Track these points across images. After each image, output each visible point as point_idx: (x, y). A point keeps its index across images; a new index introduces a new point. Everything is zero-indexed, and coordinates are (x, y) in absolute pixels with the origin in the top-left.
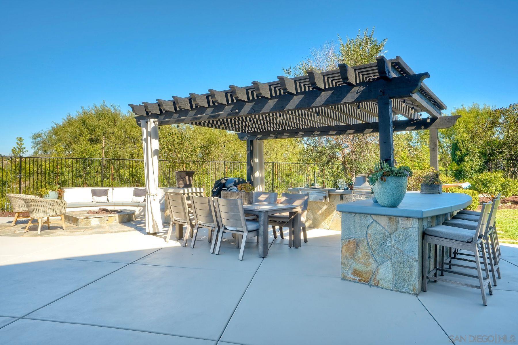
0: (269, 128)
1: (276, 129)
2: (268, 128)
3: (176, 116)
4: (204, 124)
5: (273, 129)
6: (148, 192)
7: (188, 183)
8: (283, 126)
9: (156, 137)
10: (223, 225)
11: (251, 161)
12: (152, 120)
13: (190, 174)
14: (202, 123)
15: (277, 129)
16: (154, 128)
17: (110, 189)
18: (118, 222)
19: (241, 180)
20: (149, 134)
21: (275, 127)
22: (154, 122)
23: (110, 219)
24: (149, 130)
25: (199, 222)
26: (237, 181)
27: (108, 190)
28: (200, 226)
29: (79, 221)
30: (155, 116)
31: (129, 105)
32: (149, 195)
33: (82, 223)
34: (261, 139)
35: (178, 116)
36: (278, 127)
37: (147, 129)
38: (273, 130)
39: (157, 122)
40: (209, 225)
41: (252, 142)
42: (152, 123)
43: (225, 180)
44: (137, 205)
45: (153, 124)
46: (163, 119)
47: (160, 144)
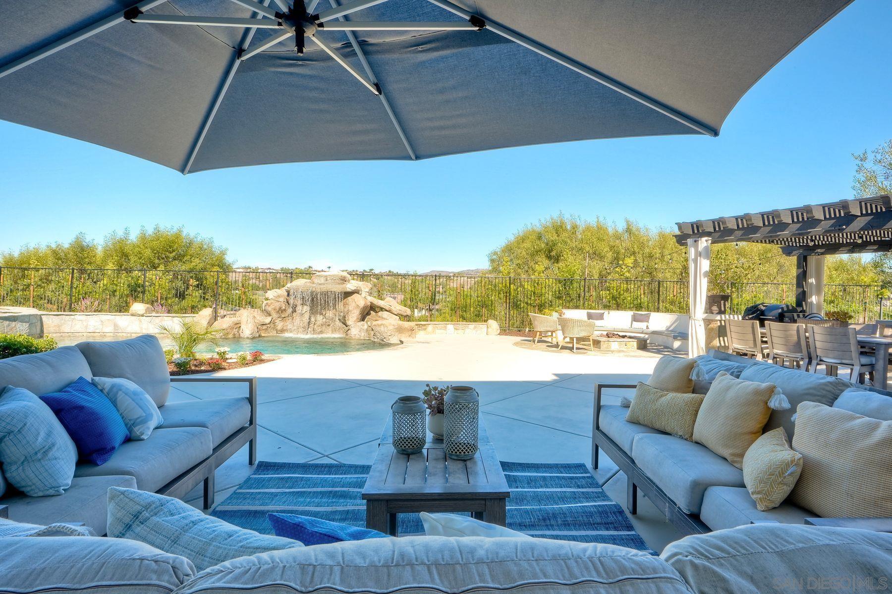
0: (841, 239)
1: (850, 240)
2: (839, 239)
3: (740, 233)
4: (765, 241)
5: (846, 240)
6: (693, 316)
7: (723, 309)
8: (868, 237)
9: (707, 257)
10: (817, 356)
11: (804, 283)
12: (704, 239)
13: (725, 298)
14: (775, 241)
15: (852, 241)
16: (706, 248)
17: (606, 312)
18: (636, 348)
19: (791, 308)
20: (699, 254)
21: (849, 237)
22: (706, 241)
23: (628, 344)
24: (699, 250)
25: (775, 351)
26: (785, 309)
27: (604, 313)
28: (776, 356)
29: (602, 343)
30: (708, 234)
31: (676, 224)
32: (694, 320)
33: (603, 346)
34: (822, 254)
35: (743, 234)
36: (853, 238)
37: (696, 248)
38: (847, 242)
39: (710, 242)
40: (794, 356)
41: (805, 259)
42: (704, 242)
43: (764, 306)
44: (641, 332)
45: (706, 243)
46: (717, 237)
47: (711, 266)
